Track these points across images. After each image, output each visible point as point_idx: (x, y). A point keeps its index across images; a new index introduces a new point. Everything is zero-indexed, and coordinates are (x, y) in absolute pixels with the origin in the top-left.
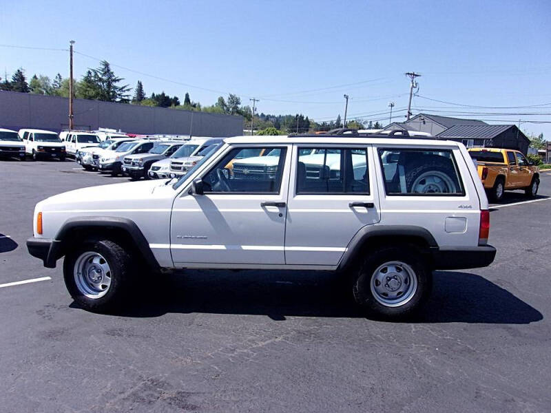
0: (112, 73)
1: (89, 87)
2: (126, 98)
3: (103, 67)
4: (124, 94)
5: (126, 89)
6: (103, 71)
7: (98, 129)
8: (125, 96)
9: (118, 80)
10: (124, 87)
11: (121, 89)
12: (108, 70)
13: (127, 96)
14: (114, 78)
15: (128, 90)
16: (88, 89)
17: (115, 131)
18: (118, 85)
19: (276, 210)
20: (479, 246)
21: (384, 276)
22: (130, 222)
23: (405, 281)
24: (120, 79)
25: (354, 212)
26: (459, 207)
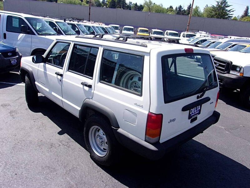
0: (227, 2)
1: (213, 10)
2: (231, 16)
4: (231, 13)
5: (232, 11)
6: (222, 2)
7: (198, 31)
8: (230, 15)
9: (229, 6)
10: (231, 10)
12: (225, 1)
13: (231, 14)
14: (227, 5)
15: (233, 11)
16: (213, 11)
17: (205, 33)
18: (228, 9)
19: (59, 77)
20: (145, 141)
21: (97, 134)
22: (31, 71)
23: (106, 143)
24: (230, 6)
25: (84, 89)
26: (135, 104)
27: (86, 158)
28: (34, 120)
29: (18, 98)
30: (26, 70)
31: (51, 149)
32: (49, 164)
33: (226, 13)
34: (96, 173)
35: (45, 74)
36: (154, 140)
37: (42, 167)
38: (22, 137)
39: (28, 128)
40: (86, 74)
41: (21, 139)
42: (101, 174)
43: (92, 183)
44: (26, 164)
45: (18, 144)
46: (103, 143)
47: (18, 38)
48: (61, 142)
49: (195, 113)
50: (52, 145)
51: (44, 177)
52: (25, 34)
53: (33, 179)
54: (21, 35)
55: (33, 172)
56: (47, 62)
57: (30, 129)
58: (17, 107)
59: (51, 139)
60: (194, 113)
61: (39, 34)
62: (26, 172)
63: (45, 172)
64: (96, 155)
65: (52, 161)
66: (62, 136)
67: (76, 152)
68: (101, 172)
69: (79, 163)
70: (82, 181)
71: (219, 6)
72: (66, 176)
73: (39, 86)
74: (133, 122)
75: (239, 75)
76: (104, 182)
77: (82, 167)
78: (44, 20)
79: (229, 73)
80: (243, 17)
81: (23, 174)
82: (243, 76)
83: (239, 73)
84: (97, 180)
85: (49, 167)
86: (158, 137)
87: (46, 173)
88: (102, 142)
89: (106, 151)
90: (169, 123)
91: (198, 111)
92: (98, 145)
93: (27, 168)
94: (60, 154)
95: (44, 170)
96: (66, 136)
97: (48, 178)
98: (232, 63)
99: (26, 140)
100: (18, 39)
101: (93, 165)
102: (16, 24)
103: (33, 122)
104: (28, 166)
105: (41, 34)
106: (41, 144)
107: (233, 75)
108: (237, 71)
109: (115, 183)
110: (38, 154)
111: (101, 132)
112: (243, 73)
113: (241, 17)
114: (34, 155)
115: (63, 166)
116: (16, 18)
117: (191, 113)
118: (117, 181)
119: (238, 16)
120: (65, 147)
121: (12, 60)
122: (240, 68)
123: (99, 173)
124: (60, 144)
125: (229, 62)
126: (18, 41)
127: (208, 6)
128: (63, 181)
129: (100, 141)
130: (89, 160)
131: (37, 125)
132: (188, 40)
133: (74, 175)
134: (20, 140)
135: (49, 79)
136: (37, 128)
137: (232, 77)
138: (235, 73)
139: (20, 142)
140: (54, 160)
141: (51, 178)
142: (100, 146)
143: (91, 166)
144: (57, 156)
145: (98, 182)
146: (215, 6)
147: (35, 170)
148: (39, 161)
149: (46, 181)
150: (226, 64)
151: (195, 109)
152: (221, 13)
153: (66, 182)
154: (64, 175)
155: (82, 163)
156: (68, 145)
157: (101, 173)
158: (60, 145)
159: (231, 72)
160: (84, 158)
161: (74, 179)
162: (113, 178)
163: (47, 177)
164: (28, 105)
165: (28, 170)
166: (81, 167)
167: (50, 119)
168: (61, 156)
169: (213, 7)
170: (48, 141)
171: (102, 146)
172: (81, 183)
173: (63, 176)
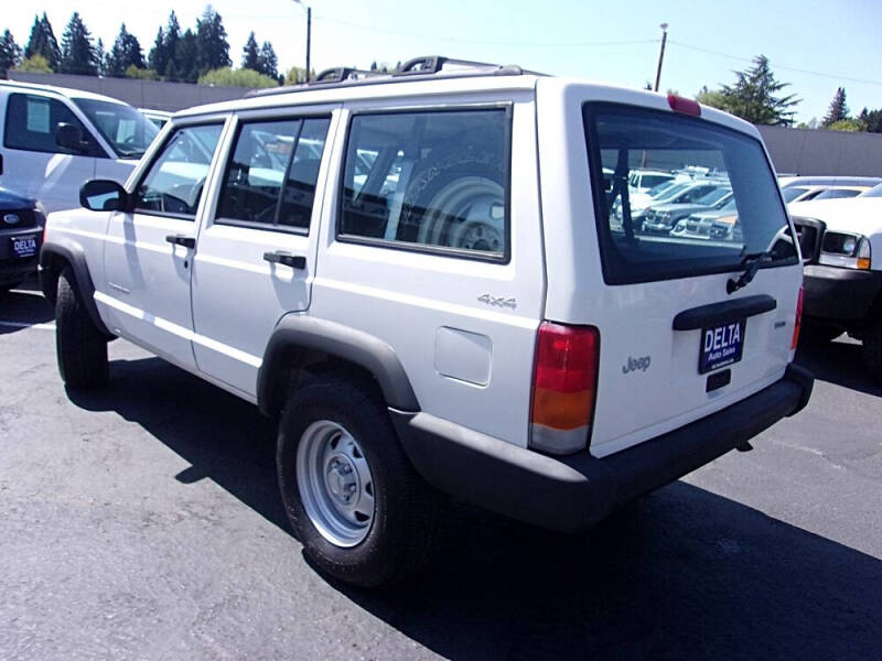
0: (771, 75)
1: (726, 102)
2: (788, 117)
3: (757, 66)
4: (787, 110)
5: (789, 101)
6: (754, 73)
8: (785, 114)
9: (779, 87)
10: (787, 99)
11: (781, 103)
12: (765, 71)
13: (790, 114)
14: (771, 83)
15: (794, 103)
17: (706, 170)
18: (777, 95)
19: (182, 251)
20: (530, 448)
21: (330, 455)
22: (78, 252)
23: (368, 488)
24: (782, 85)
25: (274, 277)
26: (480, 299)
27: (285, 562)
28: (86, 437)
29: (33, 366)
30: (63, 253)
31: (145, 532)
32: (131, 586)
33: (771, 109)
34: (326, 616)
35: (131, 251)
36: (569, 439)
37: (100, 597)
38: (30, 493)
39: (59, 462)
40: (281, 222)
41: (25, 501)
42: (350, 619)
43: (309, 654)
44: (33, 587)
45: (13, 516)
46: (353, 488)
47: (44, 171)
48: (187, 506)
49: (721, 350)
50: (148, 518)
51: (105, 632)
52: (71, 157)
53: (59, 641)
54: (58, 161)
55: (63, 617)
56: (137, 210)
57: (66, 464)
58: (23, 396)
59: (145, 498)
60: (718, 350)
61: (121, 155)
62: (30, 618)
63: (110, 617)
64: (327, 544)
65: (146, 573)
66: (193, 485)
67: (245, 543)
68: (346, 612)
69: (258, 581)
70: (269, 647)
71: (748, 88)
72: (200, 629)
73: (107, 307)
74: (478, 373)
75: (855, 266)
76: (359, 649)
77: (269, 593)
78: (147, 116)
79: (815, 262)
80: (828, 123)
81: (18, 623)
82: (869, 269)
83: (856, 260)
84: (331, 642)
85: (130, 598)
86: (585, 429)
87: (117, 620)
88: (351, 485)
89: (364, 523)
90: (625, 371)
91: (731, 346)
92: (334, 500)
93: (39, 600)
94: (180, 547)
95: (110, 608)
96: (208, 486)
97: (123, 638)
98: (823, 225)
99: (47, 502)
100: (47, 175)
101: (313, 584)
102: (39, 121)
103: (82, 443)
104: (41, 594)
105: (129, 155)
106: (103, 515)
107: (833, 267)
108: (846, 252)
109: (408, 650)
110: (91, 550)
111: (348, 445)
112: (870, 259)
113: (824, 123)
114: (70, 554)
115: (188, 593)
116: (42, 100)
117: (707, 350)
118: (415, 644)
119: (814, 121)
120: (202, 524)
121: (18, 240)
122: (858, 242)
123: (340, 614)
124: (185, 513)
125: (811, 223)
126: (45, 180)
127: (709, 89)
128: (188, 649)
129: (343, 481)
130: (297, 567)
131: (93, 450)
132: (648, 193)
133: (236, 623)
134: (20, 503)
135: (143, 270)
136: (94, 463)
137: (830, 276)
138: (841, 260)
139: (20, 510)
140: (153, 570)
141: (135, 639)
142: (340, 507)
143: (305, 589)
144: (168, 555)
145: (337, 648)
146: (733, 87)
147: (69, 609)
148: (90, 577)
149: (114, 651)
150: (803, 229)
151: (720, 334)
152: (754, 110)
153: (200, 653)
154: (194, 624)
155: (269, 580)
156: (215, 518)
157: (346, 617)
158: (181, 518)
159: (824, 259)
160: (278, 561)
161: (232, 638)
162: (400, 633)
163: (118, 633)
164: (66, 387)
165: (42, 608)
166: (265, 594)
167: (148, 433)
168: (184, 556)
169: (727, 91)
170: (137, 503)
171: (349, 504)
172: (261, 654)
173: (187, 631)
